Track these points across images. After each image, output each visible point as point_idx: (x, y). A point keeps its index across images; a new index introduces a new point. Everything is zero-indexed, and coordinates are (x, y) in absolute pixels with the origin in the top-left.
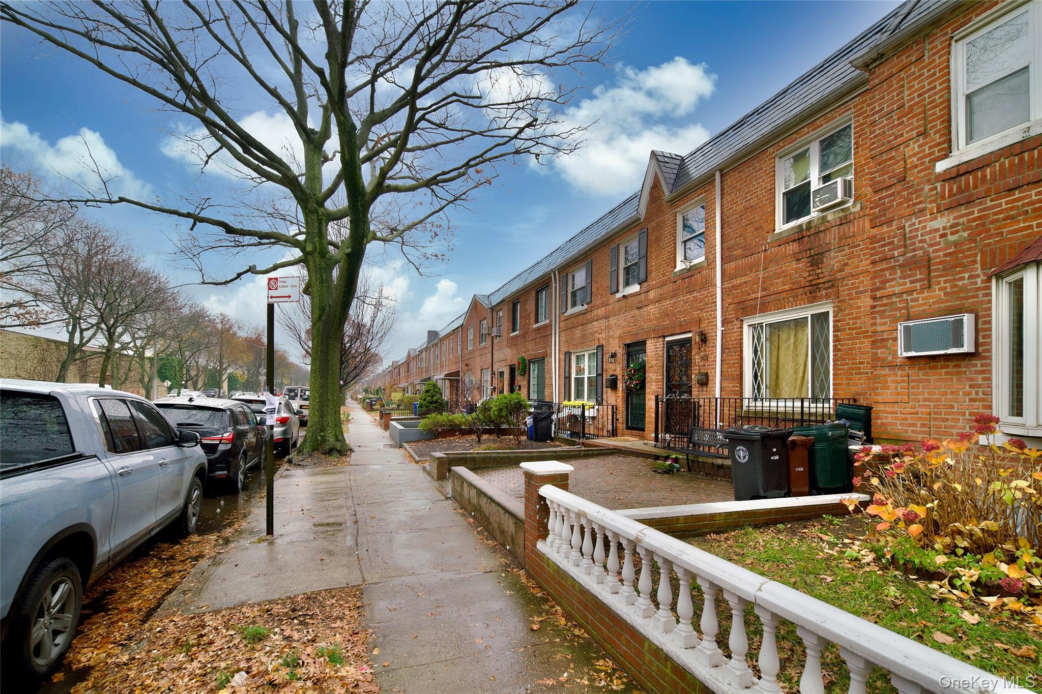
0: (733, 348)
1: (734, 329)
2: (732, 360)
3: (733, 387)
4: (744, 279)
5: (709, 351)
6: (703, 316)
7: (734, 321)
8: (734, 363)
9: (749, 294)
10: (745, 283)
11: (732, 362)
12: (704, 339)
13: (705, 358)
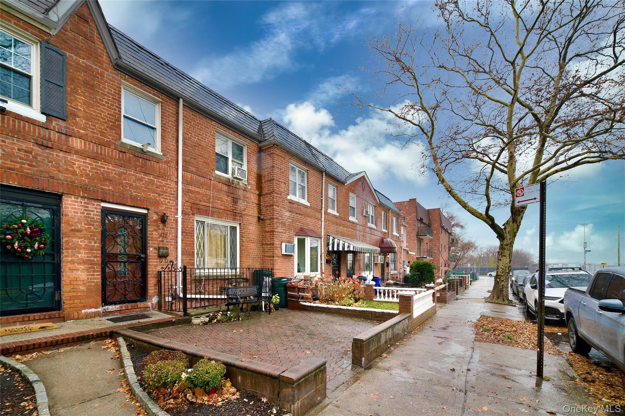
0: (189, 233)
1: (190, 220)
2: (189, 241)
3: (190, 260)
4: (197, 189)
5: (167, 230)
6: (160, 200)
7: (190, 215)
8: (190, 244)
9: (201, 201)
10: (198, 192)
11: (188, 243)
12: (163, 220)
13: (164, 236)
